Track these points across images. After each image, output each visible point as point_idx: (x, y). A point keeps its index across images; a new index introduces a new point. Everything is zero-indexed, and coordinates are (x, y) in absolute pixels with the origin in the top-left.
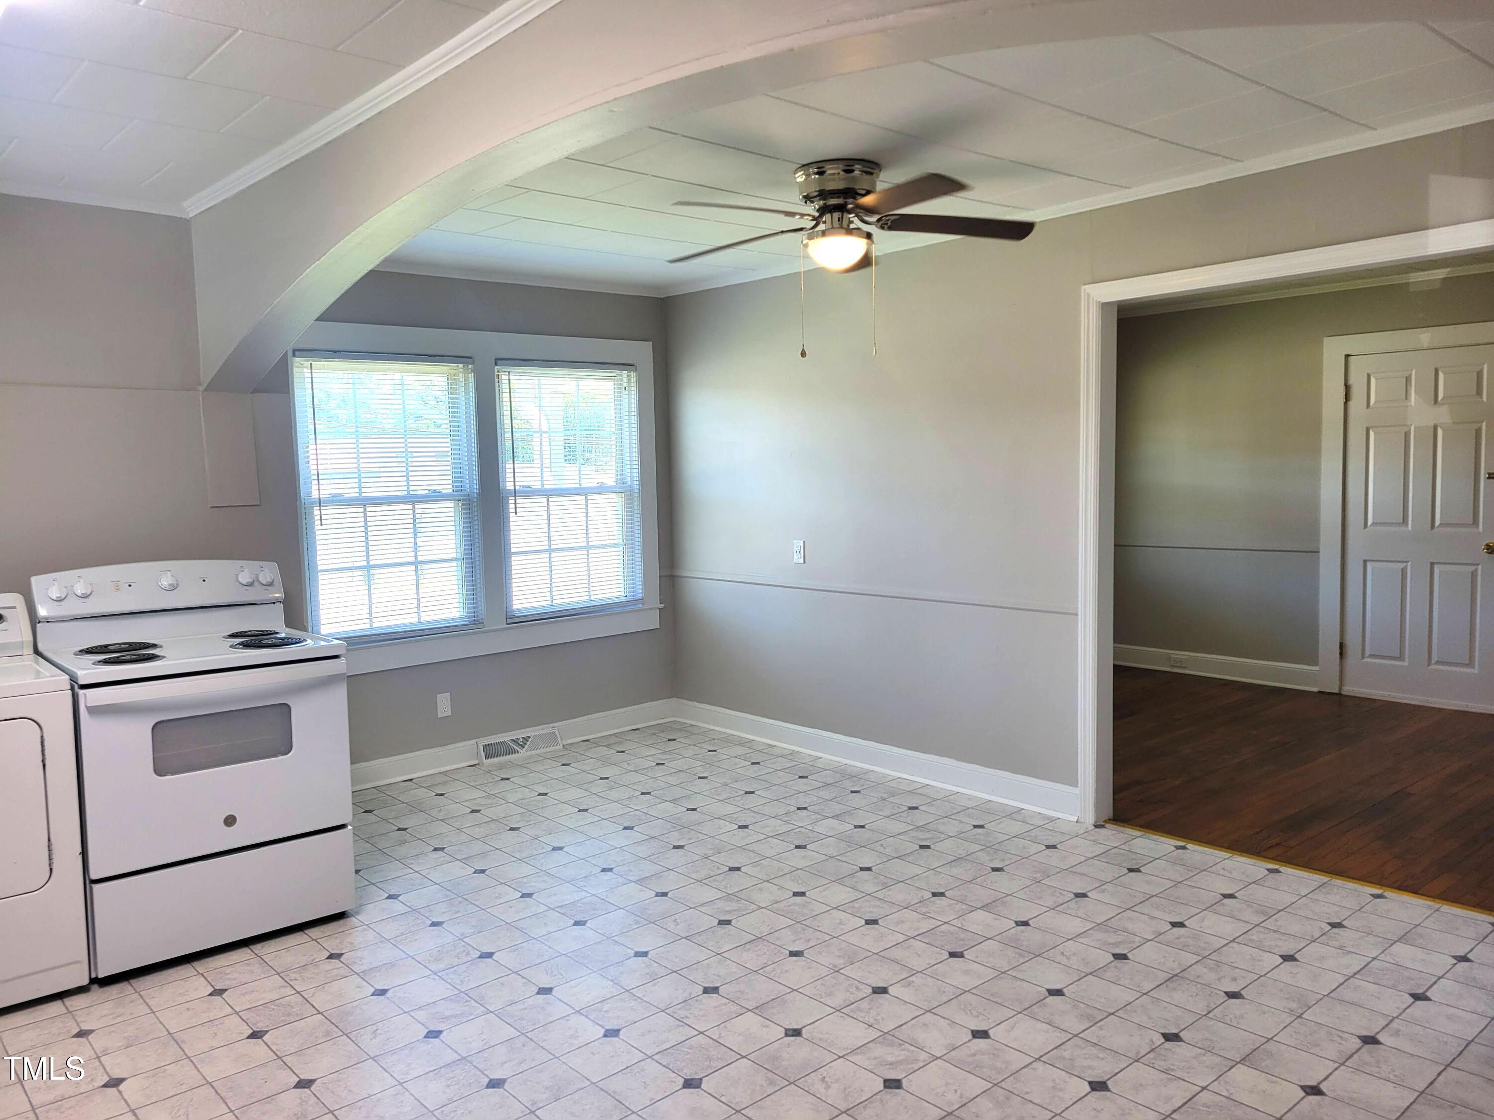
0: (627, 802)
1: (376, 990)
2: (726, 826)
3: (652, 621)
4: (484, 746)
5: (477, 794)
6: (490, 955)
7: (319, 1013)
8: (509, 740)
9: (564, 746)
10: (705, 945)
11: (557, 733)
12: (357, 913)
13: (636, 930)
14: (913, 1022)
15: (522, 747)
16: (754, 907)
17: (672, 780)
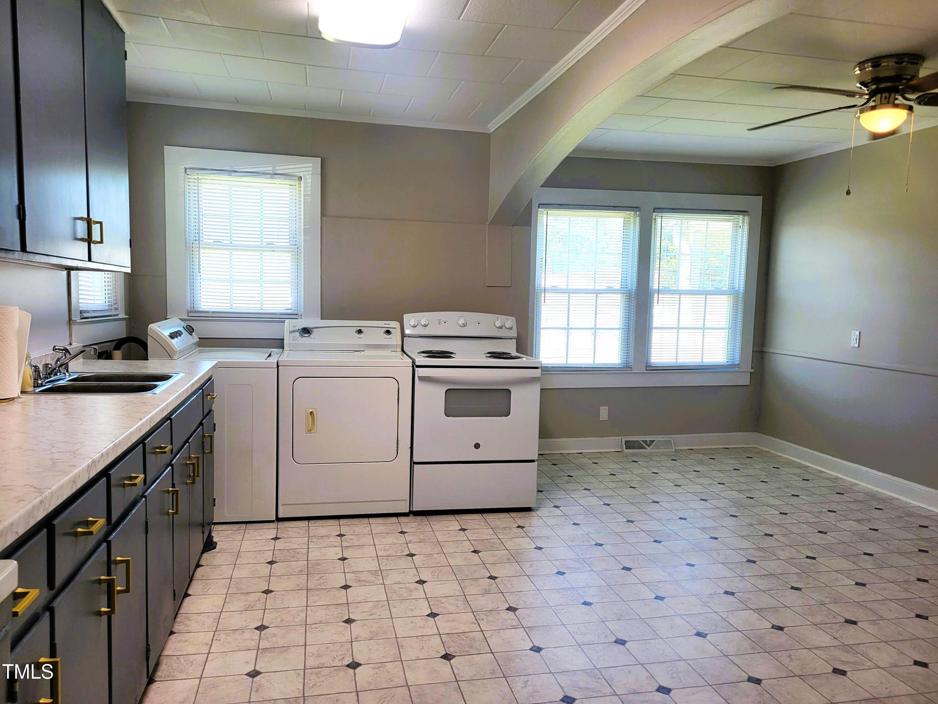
0: (707, 486)
1: (537, 547)
2: (771, 511)
3: (745, 380)
4: (626, 441)
5: (616, 466)
6: (601, 545)
7: (507, 550)
8: (641, 441)
9: (675, 450)
10: (734, 570)
11: (672, 441)
12: (537, 510)
13: (692, 553)
14: (869, 644)
15: (649, 446)
16: (775, 557)
17: (742, 479)
